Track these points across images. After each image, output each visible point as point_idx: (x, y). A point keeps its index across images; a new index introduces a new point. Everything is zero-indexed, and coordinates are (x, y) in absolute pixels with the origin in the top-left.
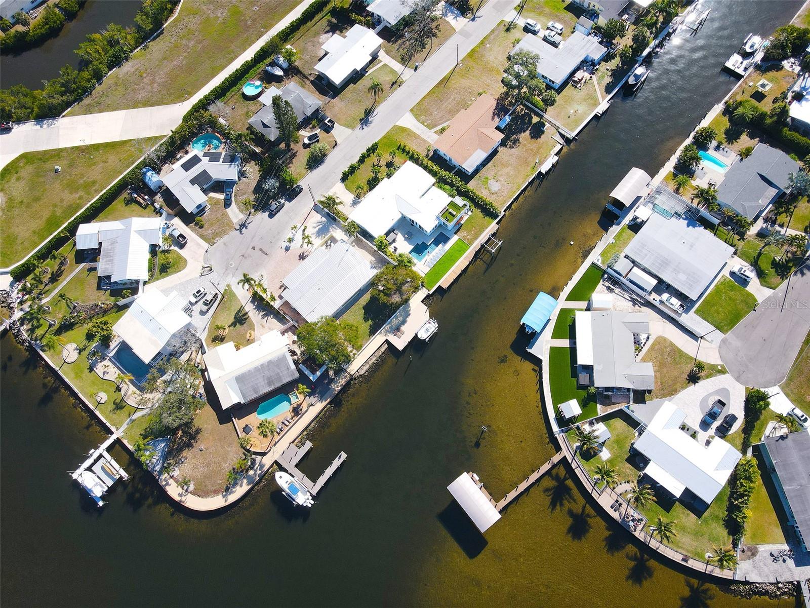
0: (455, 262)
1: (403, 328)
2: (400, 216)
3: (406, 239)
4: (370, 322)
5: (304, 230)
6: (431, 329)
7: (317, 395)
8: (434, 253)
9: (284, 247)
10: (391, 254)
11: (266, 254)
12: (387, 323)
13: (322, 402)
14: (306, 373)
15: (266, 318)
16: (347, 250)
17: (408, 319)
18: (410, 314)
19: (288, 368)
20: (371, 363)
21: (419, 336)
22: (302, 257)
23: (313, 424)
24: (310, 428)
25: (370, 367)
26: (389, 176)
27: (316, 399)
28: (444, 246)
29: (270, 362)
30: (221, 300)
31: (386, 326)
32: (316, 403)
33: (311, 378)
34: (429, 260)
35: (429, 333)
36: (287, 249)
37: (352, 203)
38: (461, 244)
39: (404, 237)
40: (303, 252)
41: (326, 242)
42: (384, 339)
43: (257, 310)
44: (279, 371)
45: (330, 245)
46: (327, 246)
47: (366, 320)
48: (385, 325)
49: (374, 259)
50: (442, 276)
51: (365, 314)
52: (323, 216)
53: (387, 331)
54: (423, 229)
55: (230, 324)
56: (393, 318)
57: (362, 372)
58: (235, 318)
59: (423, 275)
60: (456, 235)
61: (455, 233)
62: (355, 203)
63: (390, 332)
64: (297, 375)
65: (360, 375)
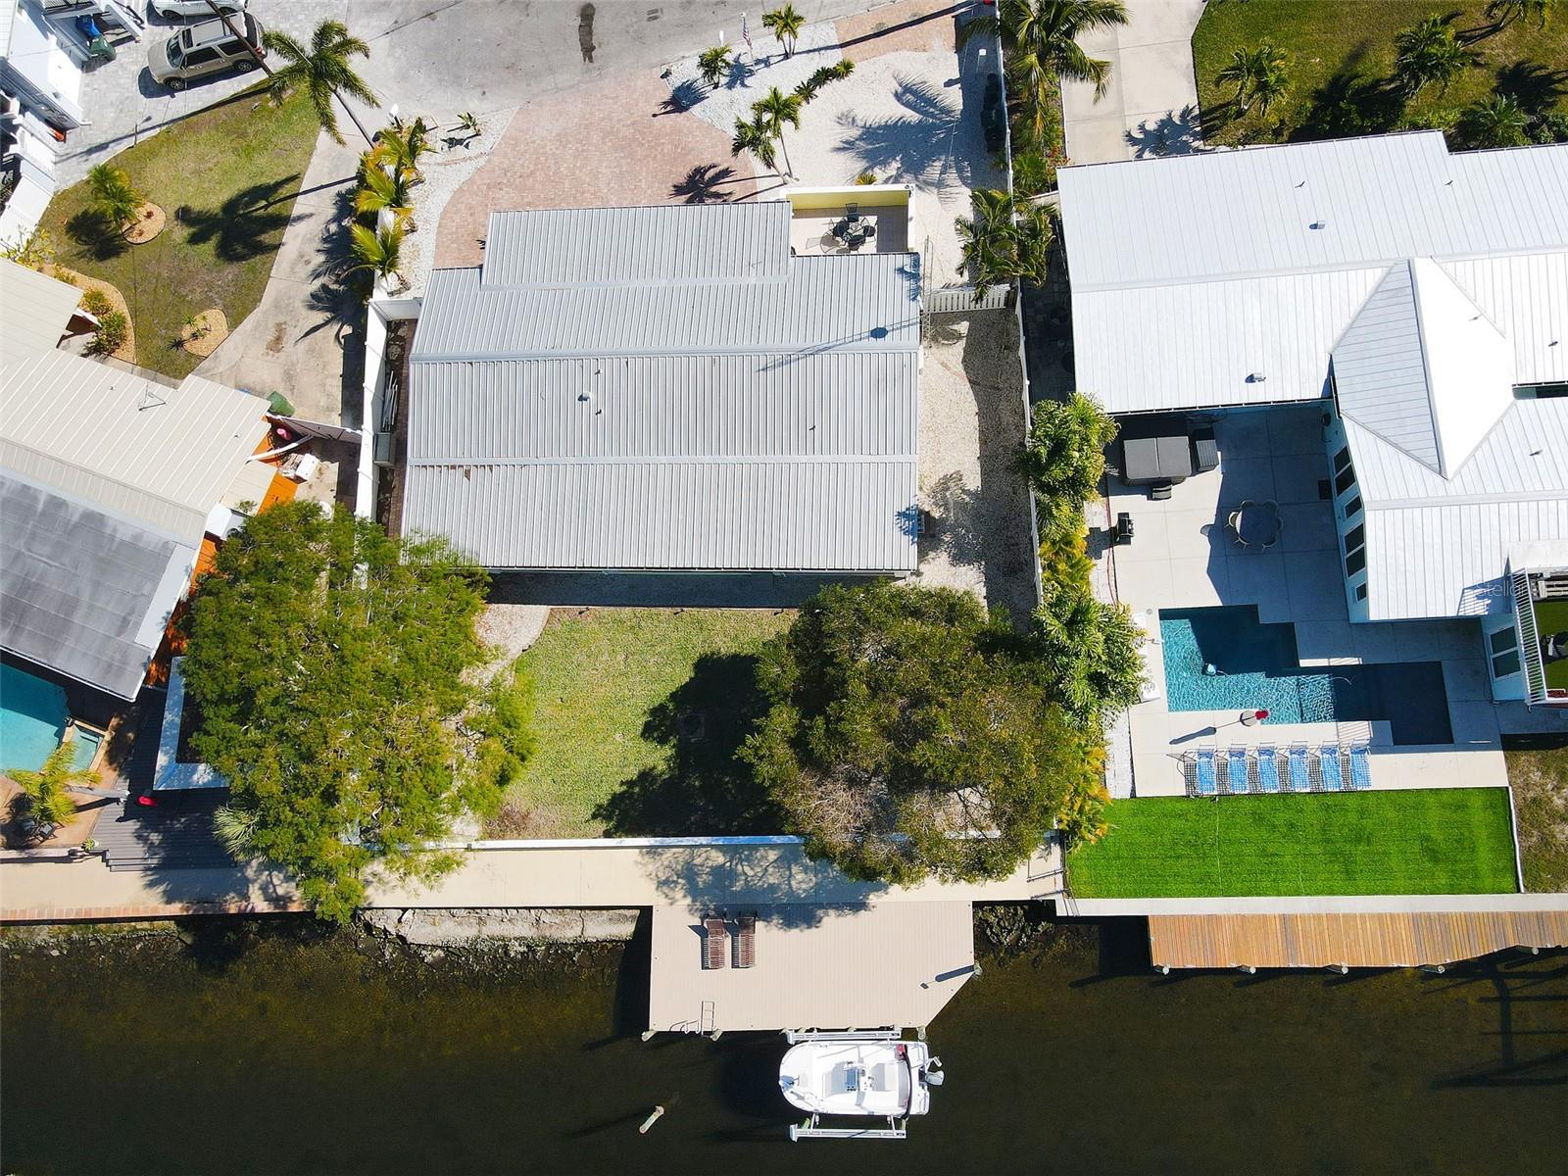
0: (1350, 881)
1: (766, 935)
2: (1313, 391)
3: (1218, 532)
4: (658, 757)
5: (823, 76)
6: (879, 1085)
7: (155, 838)
8: (1284, 735)
9: (676, 80)
10: (1067, 541)
11: (588, 50)
12: (721, 841)
13: (151, 885)
14: (168, 717)
15: (320, 317)
16: (879, 333)
17: (832, 922)
18: (859, 906)
19: (125, 621)
20: (493, 929)
21: (789, 1065)
22: (698, 187)
23: (43, 935)
24: (22, 933)
25: (472, 950)
26: (1468, 136)
27: (139, 850)
28: (1376, 746)
29: (93, 521)
30: (256, 91)
31: (708, 852)
32: (124, 865)
33: (162, 760)
34: (1221, 743)
35: (844, 1104)
36: (683, 99)
37: (1151, 126)
38: (1479, 817)
39: (1223, 510)
40: (726, 173)
41: (853, 212)
42: (644, 893)
43: (326, 251)
44: (85, 597)
45: (855, 242)
46: (839, 230)
47: (657, 726)
48: (703, 840)
49: (973, 481)
50: (1206, 886)
51: (680, 696)
52: (966, 81)
53: (689, 873)
54: (1358, 562)
55: (197, 205)
56: (773, 846)
57: (417, 932)
58: (230, 207)
59: (1117, 788)
60: (1500, 754)
61: (1511, 744)
62: (1163, 140)
63: (693, 891)
64: (130, 689)
65: (399, 936)
